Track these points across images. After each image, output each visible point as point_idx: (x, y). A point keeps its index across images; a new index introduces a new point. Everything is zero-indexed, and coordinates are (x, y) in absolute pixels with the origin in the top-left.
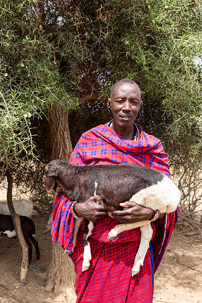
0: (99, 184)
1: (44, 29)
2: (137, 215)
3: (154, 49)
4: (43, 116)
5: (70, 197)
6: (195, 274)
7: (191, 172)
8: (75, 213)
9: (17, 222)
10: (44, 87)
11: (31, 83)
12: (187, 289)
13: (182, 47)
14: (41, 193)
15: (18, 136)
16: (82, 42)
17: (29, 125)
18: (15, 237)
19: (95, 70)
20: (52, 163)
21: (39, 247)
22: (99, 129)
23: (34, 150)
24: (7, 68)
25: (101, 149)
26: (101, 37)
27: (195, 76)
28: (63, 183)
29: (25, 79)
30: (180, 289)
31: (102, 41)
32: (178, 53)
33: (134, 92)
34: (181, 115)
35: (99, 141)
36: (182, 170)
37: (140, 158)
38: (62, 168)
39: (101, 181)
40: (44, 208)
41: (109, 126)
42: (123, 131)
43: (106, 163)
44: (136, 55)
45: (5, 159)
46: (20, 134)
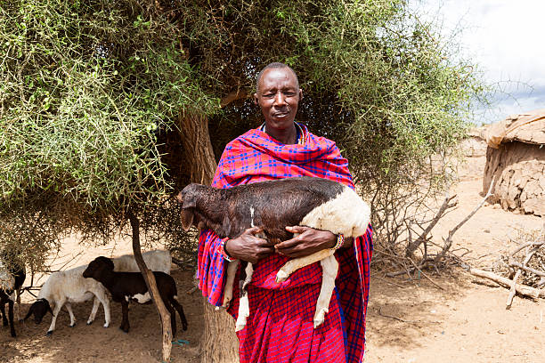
0: (256, 209)
1: (161, 5)
2: (312, 242)
3: (319, 21)
4: (173, 127)
5: (219, 233)
6: (405, 327)
7: (387, 187)
8: (227, 253)
9: (151, 280)
10: (171, 86)
11: (151, 82)
12: (396, 348)
13: (358, 15)
14: (181, 238)
15: (141, 157)
16: (218, 20)
17: (154, 140)
18: (150, 302)
19: (240, 56)
20: (186, 189)
21: (185, 313)
22: (249, 136)
23: (165, 175)
24: (116, 63)
25: (254, 163)
26: (244, 10)
27: (380, 54)
28: (207, 216)
29: (142, 77)
30: (387, 349)
31: (246, 15)
32: (353, 23)
33: (286, 79)
34: (364, 108)
35: (251, 152)
36: (374, 186)
37: (309, 168)
38: (201, 194)
39: (258, 205)
40: (187, 259)
41: (262, 129)
42: (280, 135)
43: (262, 180)
44: (295, 30)
45: (125, 191)
46: (143, 154)
